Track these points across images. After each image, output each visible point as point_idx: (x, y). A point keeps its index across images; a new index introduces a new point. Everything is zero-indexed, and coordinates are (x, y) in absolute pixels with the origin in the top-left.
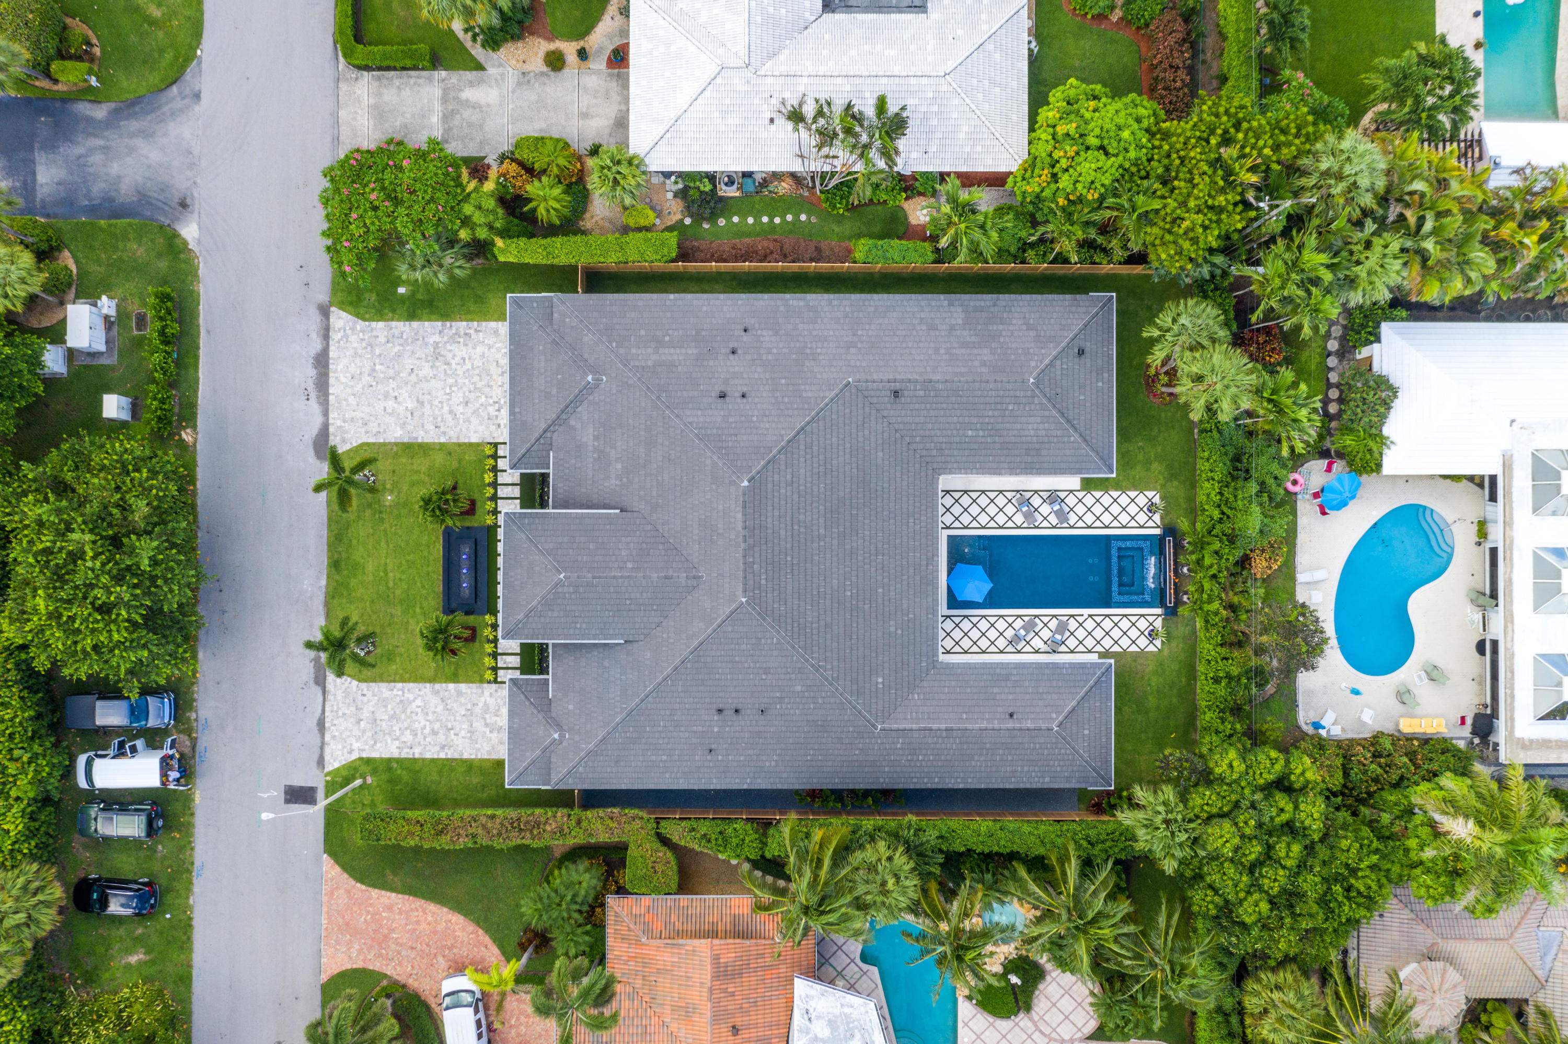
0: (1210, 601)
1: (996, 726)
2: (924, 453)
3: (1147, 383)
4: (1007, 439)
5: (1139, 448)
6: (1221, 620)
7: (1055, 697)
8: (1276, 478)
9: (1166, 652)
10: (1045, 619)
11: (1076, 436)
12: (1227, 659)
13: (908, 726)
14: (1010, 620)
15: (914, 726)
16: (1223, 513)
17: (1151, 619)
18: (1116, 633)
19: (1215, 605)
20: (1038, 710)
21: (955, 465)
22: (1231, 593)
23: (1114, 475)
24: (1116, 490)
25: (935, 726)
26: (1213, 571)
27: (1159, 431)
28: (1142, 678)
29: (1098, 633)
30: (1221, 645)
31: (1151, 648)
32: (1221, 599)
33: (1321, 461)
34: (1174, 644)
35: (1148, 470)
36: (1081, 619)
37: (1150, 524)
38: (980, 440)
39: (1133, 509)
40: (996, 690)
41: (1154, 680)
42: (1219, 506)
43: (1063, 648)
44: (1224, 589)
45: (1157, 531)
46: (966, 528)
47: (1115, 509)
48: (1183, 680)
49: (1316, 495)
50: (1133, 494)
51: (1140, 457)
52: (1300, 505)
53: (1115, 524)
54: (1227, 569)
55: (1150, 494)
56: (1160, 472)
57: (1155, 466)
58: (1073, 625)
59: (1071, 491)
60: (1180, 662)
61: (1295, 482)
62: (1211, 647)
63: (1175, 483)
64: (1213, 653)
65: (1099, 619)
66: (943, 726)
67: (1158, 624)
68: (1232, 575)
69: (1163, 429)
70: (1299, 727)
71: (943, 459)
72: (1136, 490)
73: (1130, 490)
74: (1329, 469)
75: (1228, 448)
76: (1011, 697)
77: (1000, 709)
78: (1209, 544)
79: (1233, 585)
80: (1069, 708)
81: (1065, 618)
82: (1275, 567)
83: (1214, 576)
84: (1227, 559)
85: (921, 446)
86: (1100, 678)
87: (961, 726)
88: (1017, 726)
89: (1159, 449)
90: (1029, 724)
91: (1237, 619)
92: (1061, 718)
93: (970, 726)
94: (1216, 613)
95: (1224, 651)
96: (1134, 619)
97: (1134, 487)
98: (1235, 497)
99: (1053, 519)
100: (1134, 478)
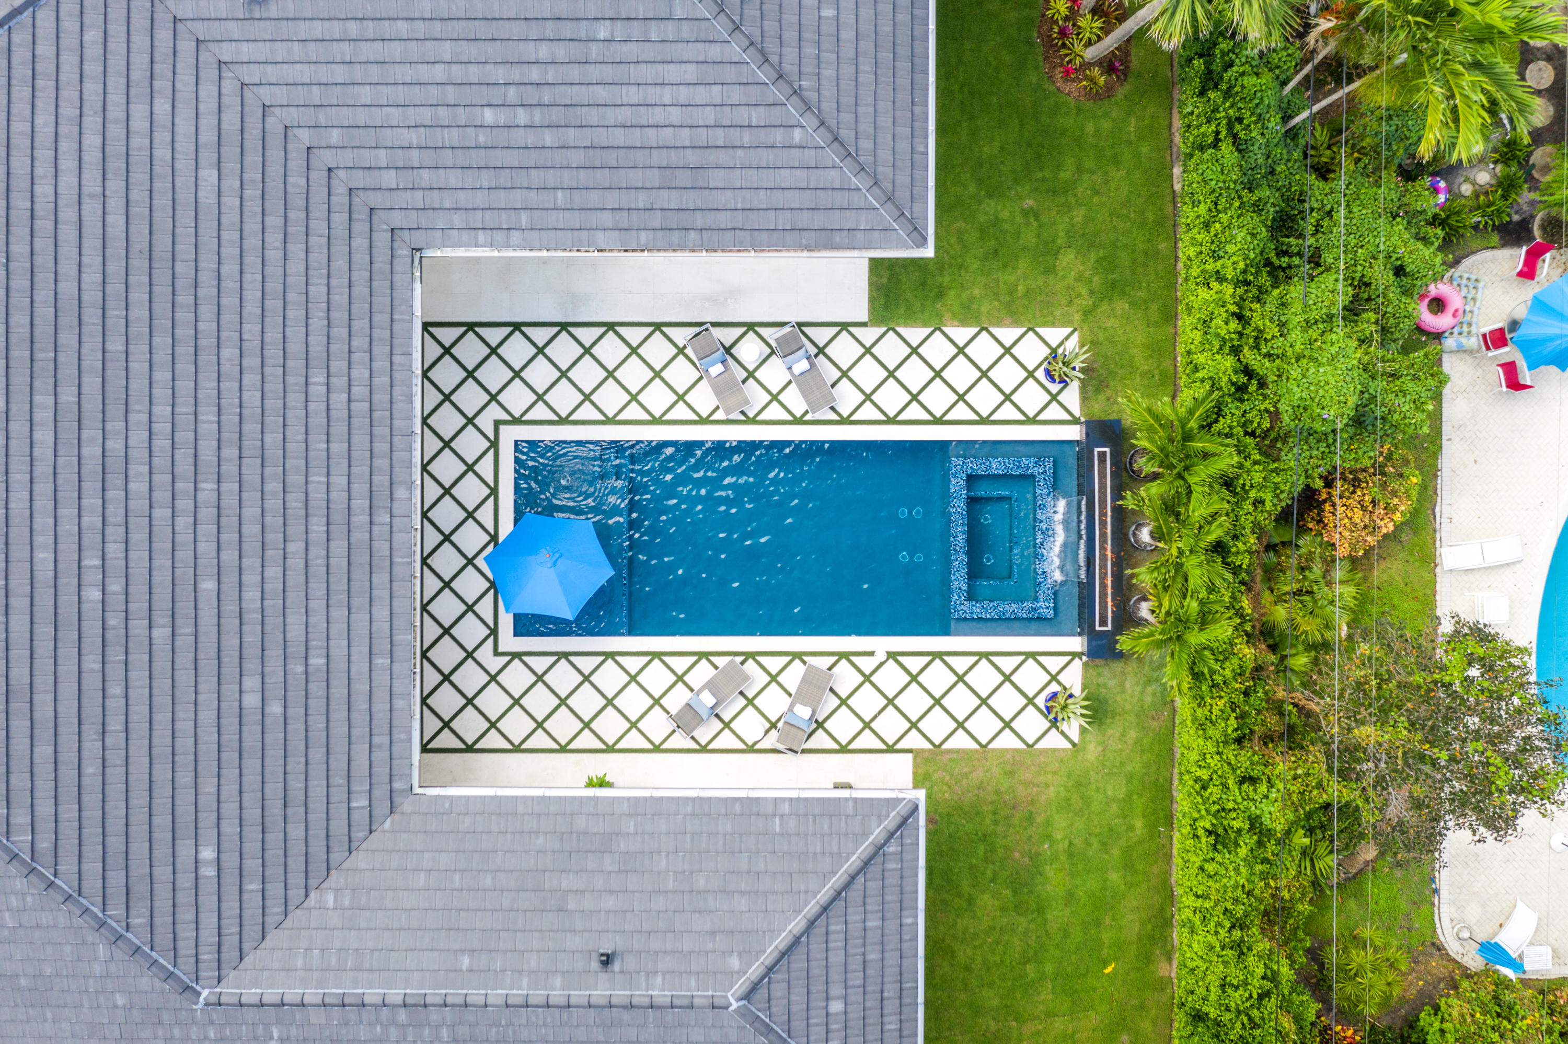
0: (1205, 619)
1: (557, 995)
2: (359, 179)
3: (1048, 42)
4: (602, 137)
5: (1025, 213)
6: (1240, 674)
7: (742, 903)
8: (1399, 271)
9: (1092, 751)
10: (774, 664)
11: (809, 121)
12: (1253, 780)
13: (292, 994)
14: (680, 664)
15: (312, 995)
16: (1248, 372)
17: (1053, 664)
18: (961, 701)
19: (1222, 630)
20: (687, 945)
21: (458, 219)
22: (1267, 598)
23: (929, 252)
24: (964, 323)
25: (372, 994)
26: (1215, 533)
27: (1079, 169)
28: (1030, 818)
29: (914, 701)
30: (1239, 741)
31: (1054, 741)
32: (1240, 614)
33: (1506, 253)
34: (1114, 730)
35: (1049, 271)
36: (867, 664)
37: (1054, 412)
38: (520, 138)
39: (1007, 374)
40: (569, 882)
41: (1060, 823)
42: (1236, 351)
43: (820, 740)
44: (1248, 586)
45: (1074, 433)
46: (564, 421)
47: (960, 374)
48: (1139, 824)
49: (1497, 339)
50: (1008, 334)
51: (1029, 237)
52: (1450, 365)
53: (961, 412)
54: (1257, 528)
55: (1054, 335)
56: (1080, 278)
57: (1068, 259)
58: (846, 678)
59: (844, 326)
60: (1130, 778)
61: (1438, 304)
62: (1211, 747)
63: (1121, 306)
64: (1213, 762)
65: (914, 664)
66: (395, 995)
67: (1074, 677)
68: (1270, 547)
69: (1089, 164)
70: (1439, 948)
71: (418, 198)
72: (1016, 323)
73: (999, 324)
74: (1528, 272)
75: (1264, 193)
76: (610, 903)
77: (574, 942)
78: (1206, 455)
79: (1271, 574)
80: (781, 941)
81: (824, 663)
82: (1388, 527)
83: (1219, 548)
84: (1258, 502)
85: (346, 158)
86: (879, 848)
87: (455, 994)
88: (621, 994)
89: (1079, 215)
90: (660, 993)
91: (1282, 668)
92: (755, 971)
93: (476, 995)
94: (1225, 653)
95: (1244, 759)
96: (1007, 664)
97: (1012, 316)
98: (1282, 325)
99: (795, 401)
100: (1012, 291)
